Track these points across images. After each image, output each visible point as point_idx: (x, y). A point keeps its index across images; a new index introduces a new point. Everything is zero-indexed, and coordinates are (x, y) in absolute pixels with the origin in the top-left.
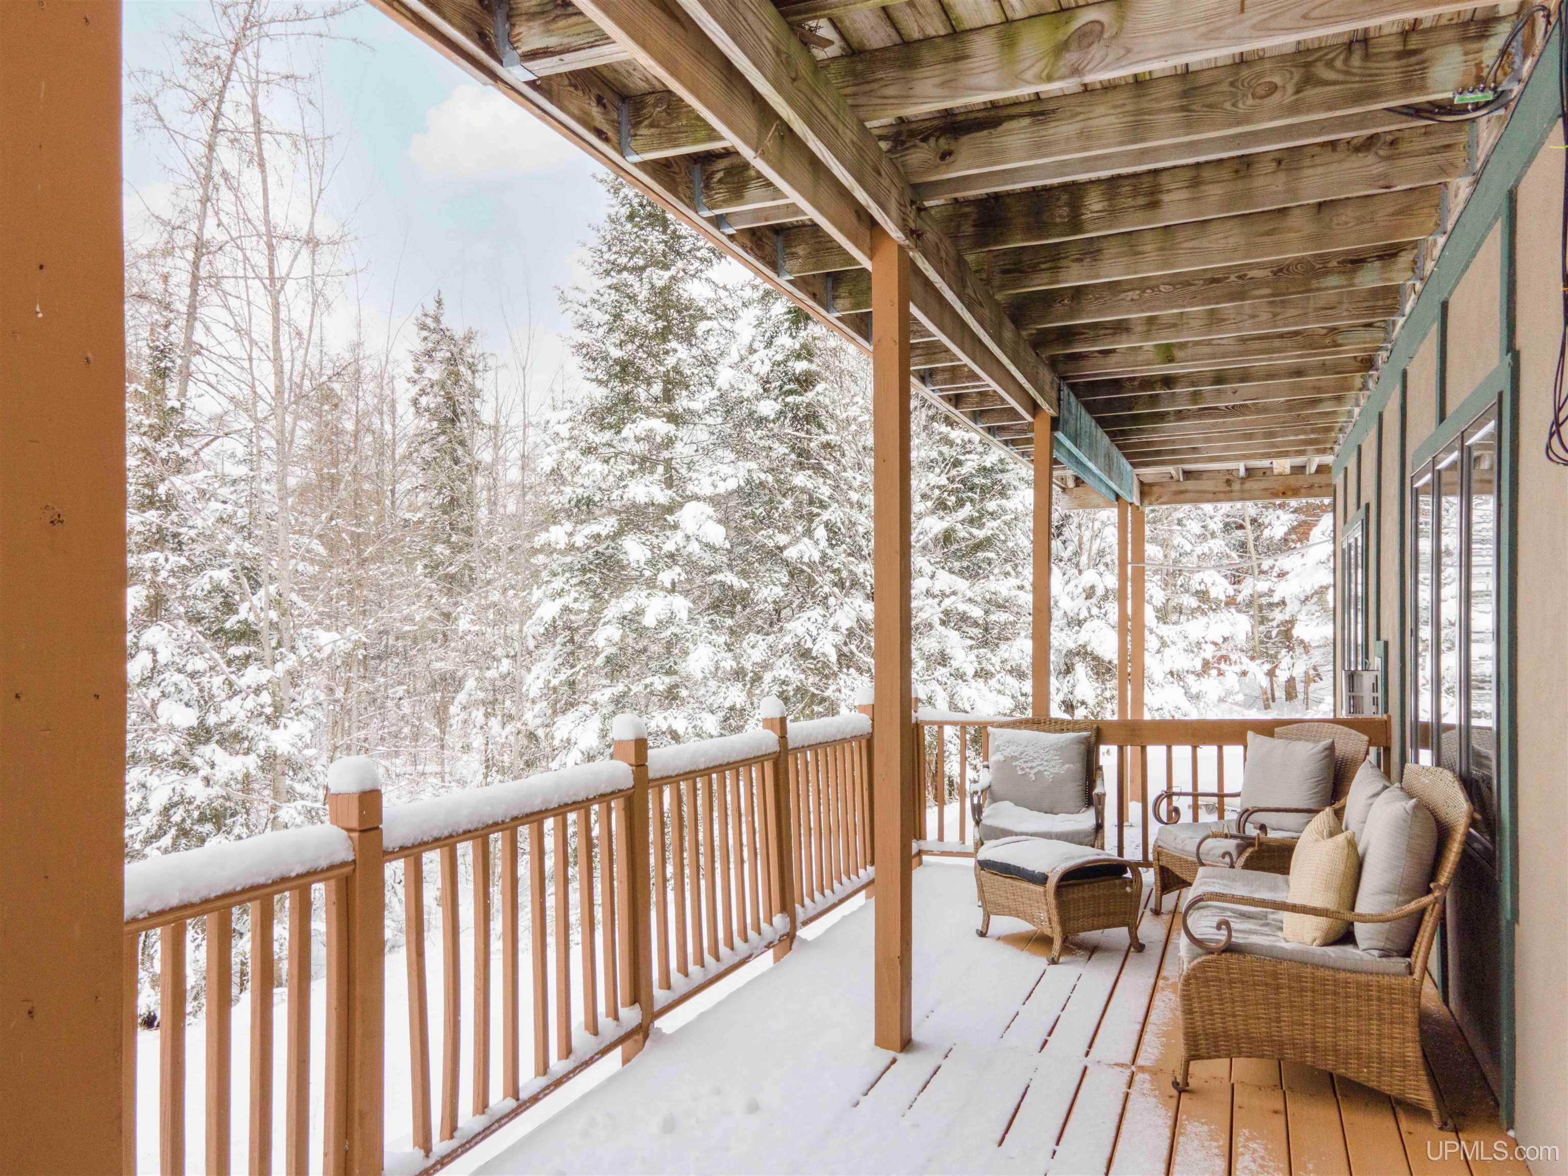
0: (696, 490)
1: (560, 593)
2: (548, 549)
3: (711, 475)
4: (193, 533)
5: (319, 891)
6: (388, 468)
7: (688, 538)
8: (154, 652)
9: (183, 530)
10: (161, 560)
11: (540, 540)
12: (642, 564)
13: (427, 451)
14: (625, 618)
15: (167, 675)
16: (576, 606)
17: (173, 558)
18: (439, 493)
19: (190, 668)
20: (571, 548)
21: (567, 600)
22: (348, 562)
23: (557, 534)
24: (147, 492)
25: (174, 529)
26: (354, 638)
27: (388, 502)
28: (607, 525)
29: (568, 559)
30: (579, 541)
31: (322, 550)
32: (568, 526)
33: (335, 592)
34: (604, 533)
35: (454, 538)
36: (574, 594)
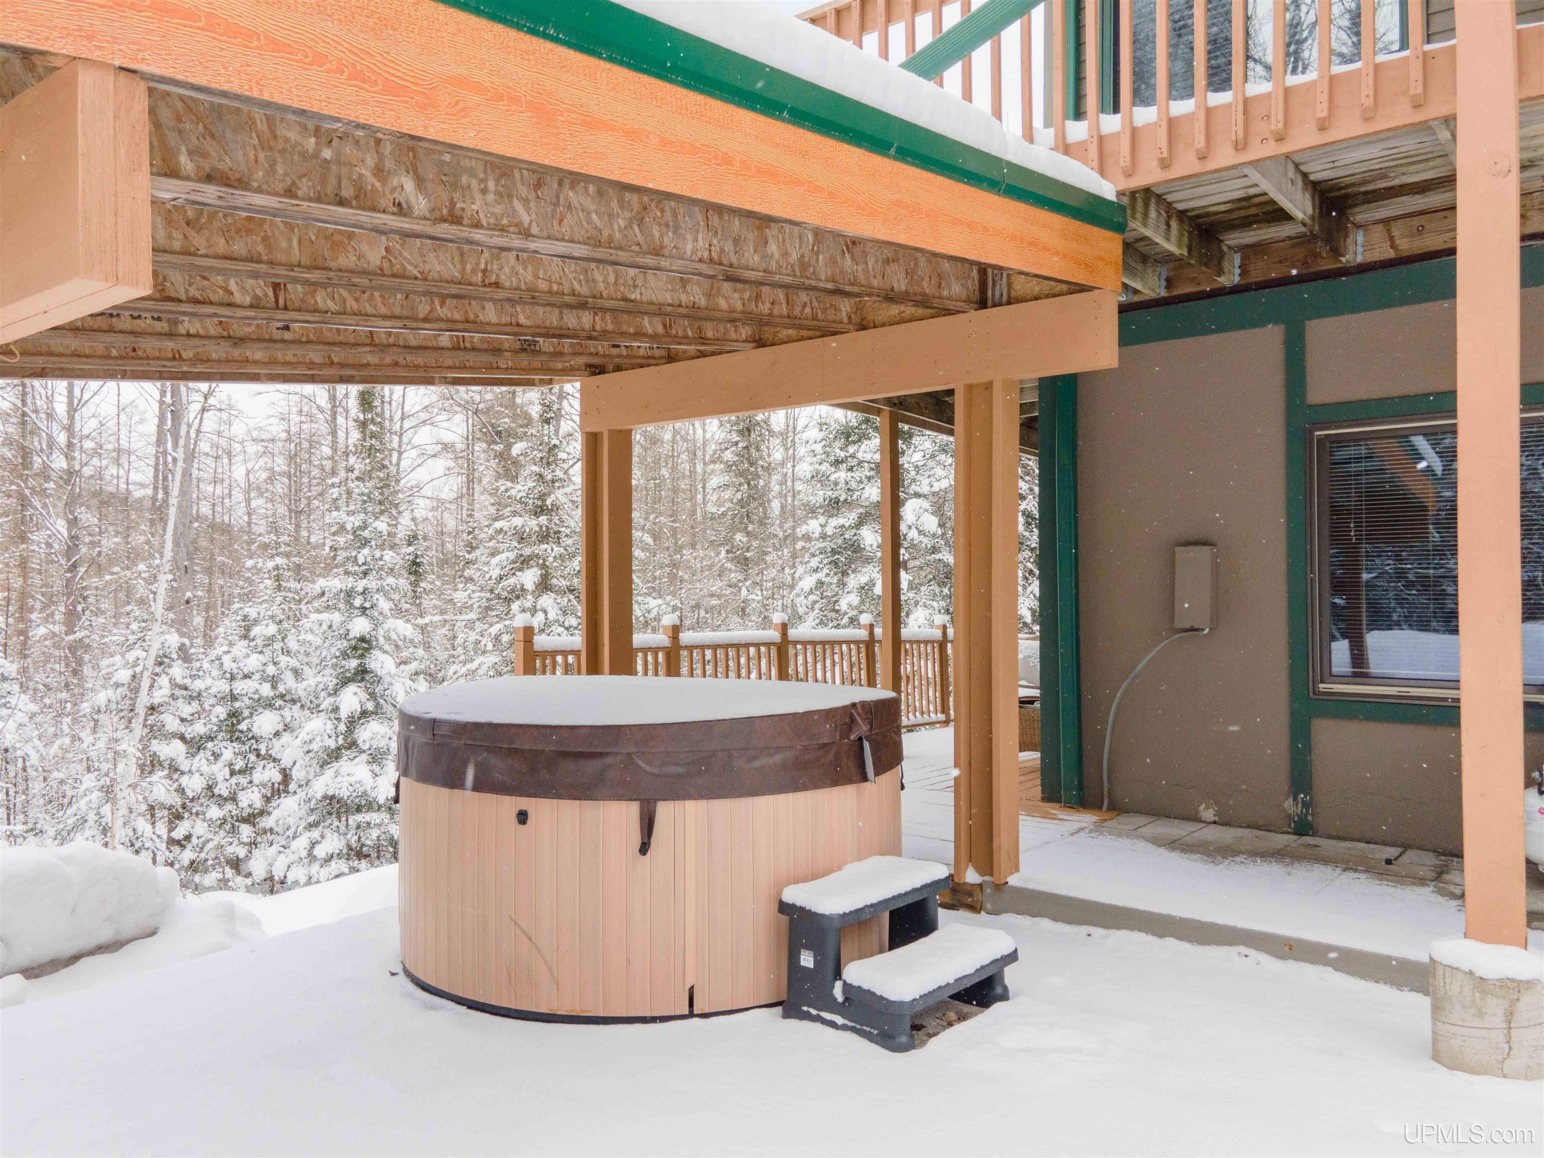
0: (918, 489)
1: (816, 570)
2: (807, 538)
3: (929, 477)
4: (568, 531)
5: (661, 656)
6: (699, 468)
7: (910, 527)
8: (545, 612)
9: (563, 529)
10: (549, 550)
11: (801, 531)
12: (875, 547)
13: (728, 456)
14: (863, 588)
15: (553, 628)
16: (827, 580)
17: (556, 549)
18: (738, 490)
19: (567, 624)
20: (823, 536)
21: (821, 575)
22: (668, 549)
23: (813, 526)
24: (540, 503)
25: (556, 528)
26: (673, 603)
27: (699, 497)
28: (849, 518)
29: (823, 545)
30: (829, 530)
31: (650, 540)
32: (822, 519)
33: (658, 573)
34: (847, 525)
35: (750, 528)
36: (826, 571)
